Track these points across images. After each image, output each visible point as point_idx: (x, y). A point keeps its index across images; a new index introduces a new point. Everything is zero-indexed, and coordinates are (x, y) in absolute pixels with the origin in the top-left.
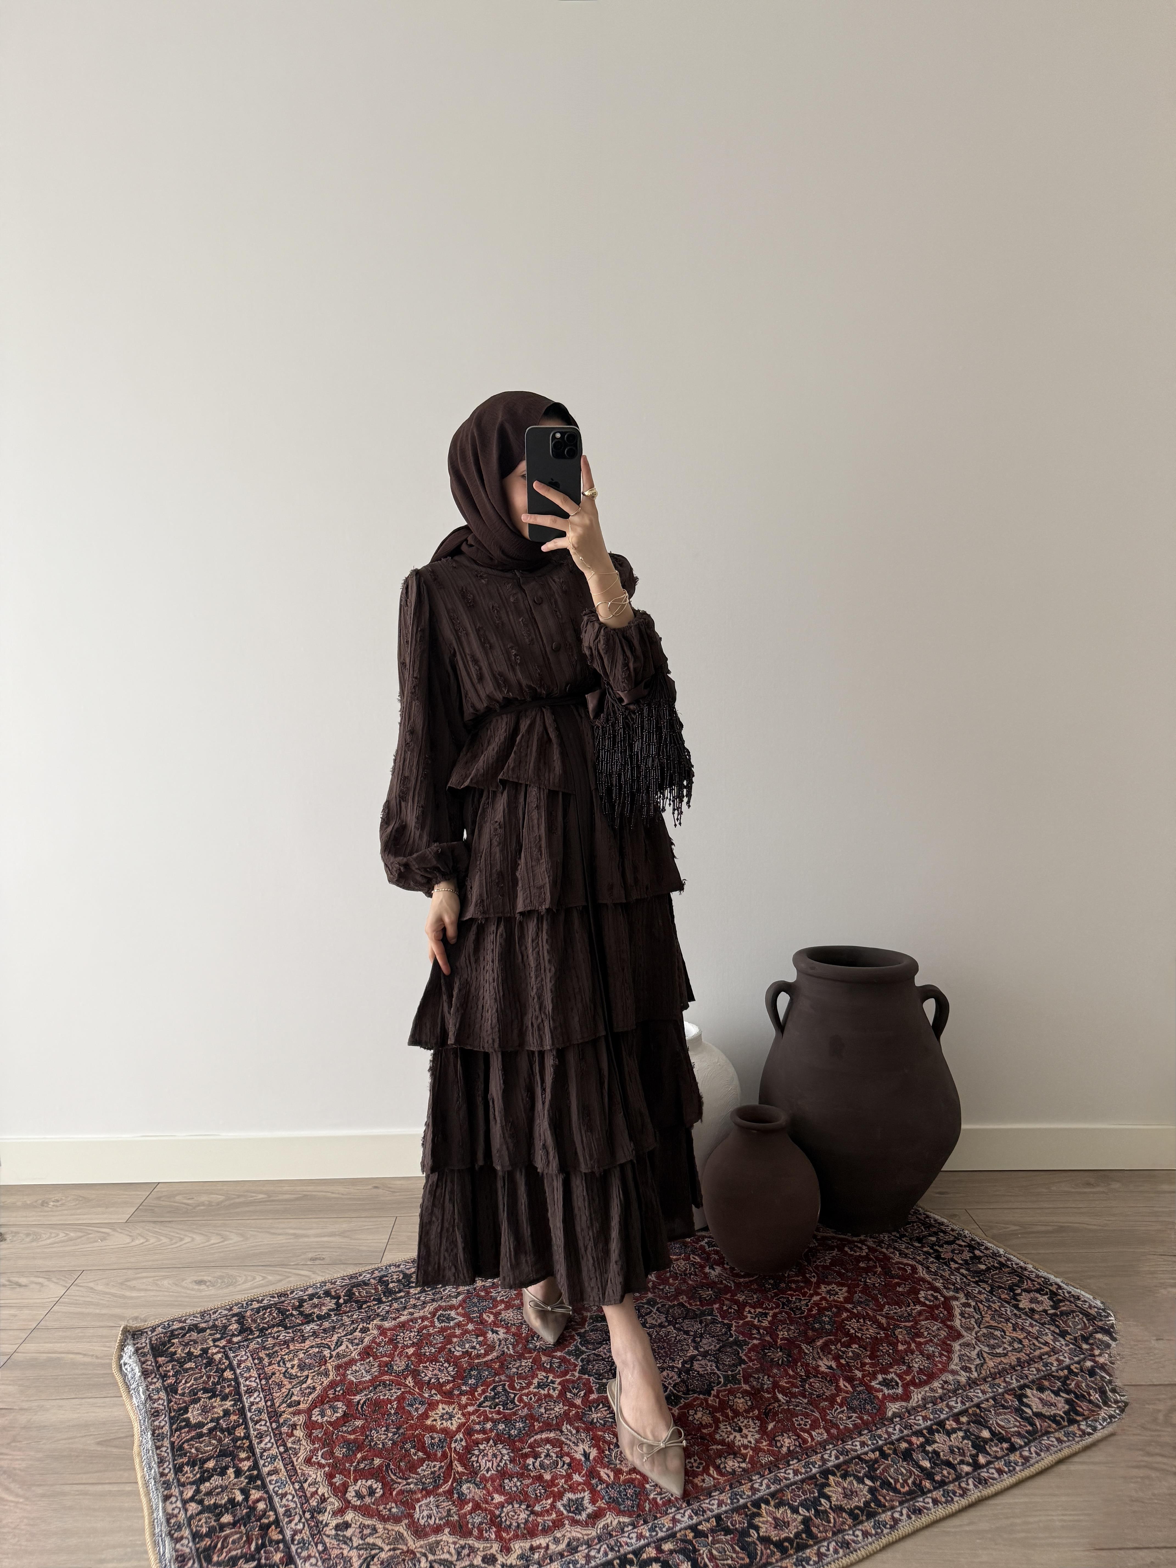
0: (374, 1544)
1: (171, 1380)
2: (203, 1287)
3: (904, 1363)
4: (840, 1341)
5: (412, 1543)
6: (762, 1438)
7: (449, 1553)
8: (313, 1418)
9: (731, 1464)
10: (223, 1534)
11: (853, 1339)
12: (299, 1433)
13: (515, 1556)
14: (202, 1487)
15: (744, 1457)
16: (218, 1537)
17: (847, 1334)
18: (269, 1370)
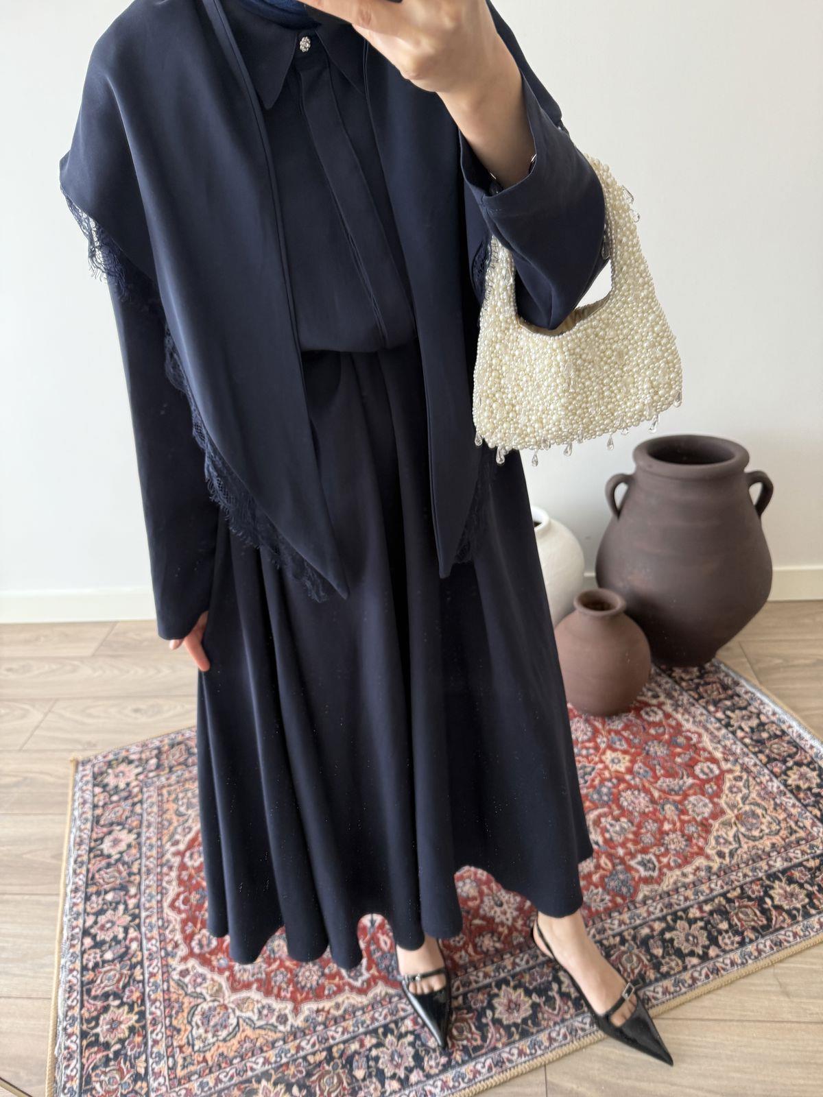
0: (201, 994)
1: (99, 811)
2: (138, 715)
3: (663, 845)
4: (611, 813)
5: (230, 998)
6: (518, 917)
7: (253, 1011)
8: (187, 860)
9: (488, 943)
10: (105, 969)
11: (624, 812)
12: (174, 874)
13: (301, 1018)
14: (99, 918)
15: (500, 934)
16: (100, 973)
17: (620, 807)
18: (166, 806)
